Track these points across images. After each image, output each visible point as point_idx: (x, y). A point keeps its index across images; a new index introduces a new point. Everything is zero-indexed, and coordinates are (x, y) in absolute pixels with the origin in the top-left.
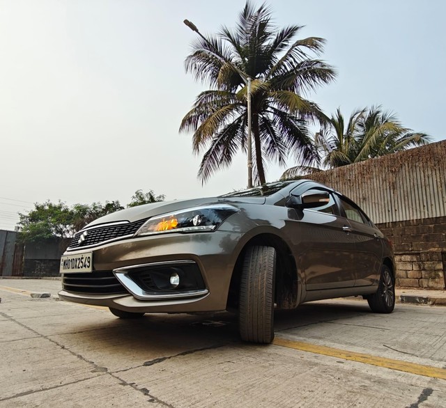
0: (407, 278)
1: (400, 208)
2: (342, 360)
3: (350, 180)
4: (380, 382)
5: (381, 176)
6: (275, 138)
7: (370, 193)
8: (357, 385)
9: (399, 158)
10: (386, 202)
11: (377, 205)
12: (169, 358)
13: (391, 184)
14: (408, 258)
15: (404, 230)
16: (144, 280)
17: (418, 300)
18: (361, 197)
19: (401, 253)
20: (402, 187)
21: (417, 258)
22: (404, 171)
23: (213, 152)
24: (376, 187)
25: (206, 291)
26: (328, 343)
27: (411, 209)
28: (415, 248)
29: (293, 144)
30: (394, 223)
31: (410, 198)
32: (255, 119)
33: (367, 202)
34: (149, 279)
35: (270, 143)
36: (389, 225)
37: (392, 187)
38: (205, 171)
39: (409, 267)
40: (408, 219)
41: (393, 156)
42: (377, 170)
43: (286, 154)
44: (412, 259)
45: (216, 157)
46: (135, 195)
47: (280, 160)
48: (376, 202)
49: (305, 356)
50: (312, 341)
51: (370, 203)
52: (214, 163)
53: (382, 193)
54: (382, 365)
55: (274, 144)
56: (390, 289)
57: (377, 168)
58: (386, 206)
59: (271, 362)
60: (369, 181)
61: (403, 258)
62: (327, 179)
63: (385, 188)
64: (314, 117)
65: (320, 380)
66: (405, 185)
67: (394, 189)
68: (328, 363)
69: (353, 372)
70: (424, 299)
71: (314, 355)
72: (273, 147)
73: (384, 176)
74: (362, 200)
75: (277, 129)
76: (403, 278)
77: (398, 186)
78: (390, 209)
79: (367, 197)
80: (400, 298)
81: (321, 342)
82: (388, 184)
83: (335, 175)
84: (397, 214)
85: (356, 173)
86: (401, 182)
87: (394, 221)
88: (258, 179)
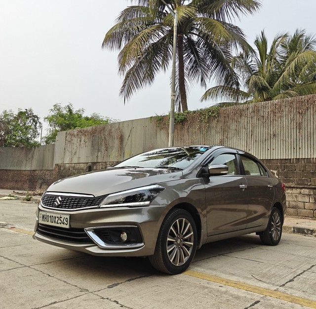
0: (305, 209)
1: (303, 146)
2: (222, 285)
3: (263, 117)
4: (237, 298)
5: (289, 115)
6: (199, 59)
7: (279, 131)
8: (225, 299)
9: (306, 101)
10: (292, 140)
11: (284, 142)
12: (121, 283)
13: (298, 124)
14: (306, 191)
15: (305, 166)
16: (105, 236)
17: (306, 231)
18: (272, 133)
19: (301, 187)
20: (306, 128)
21: (314, 192)
22: (309, 113)
23: (137, 70)
24: (284, 126)
25: (143, 244)
26: (218, 274)
27: (312, 148)
28: (313, 184)
29: (216, 68)
30: (298, 160)
31: (312, 138)
32: (180, 40)
33: (277, 138)
34: (108, 236)
35: (194, 63)
36: (293, 161)
37: (298, 127)
38: (127, 89)
39: (307, 199)
40: (309, 157)
41: (302, 99)
42: (287, 110)
43: (209, 76)
44: (310, 192)
45: (138, 75)
46: (53, 108)
47: (202, 81)
48: (284, 139)
49: (202, 283)
50: (209, 272)
51: (279, 140)
52: (137, 81)
53: (290, 131)
54: (243, 289)
55: (197, 64)
56: (278, 226)
57: (287, 108)
58: (292, 144)
59: (182, 286)
60: (279, 120)
61: (302, 191)
62: (243, 113)
63: (292, 127)
64: (238, 45)
65: (206, 296)
66: (309, 126)
67: (300, 129)
68: (214, 287)
69: (226, 293)
70: (310, 230)
71: (208, 282)
72: (196, 67)
73: (292, 116)
74: (272, 137)
75: (201, 50)
76: (301, 208)
77: (304, 126)
78: (295, 147)
79: (277, 133)
80: (293, 229)
81: (214, 273)
82: (295, 124)
83: (251, 110)
84: (301, 152)
85: (269, 110)
86: (306, 124)
87: (298, 157)
88: (180, 99)
